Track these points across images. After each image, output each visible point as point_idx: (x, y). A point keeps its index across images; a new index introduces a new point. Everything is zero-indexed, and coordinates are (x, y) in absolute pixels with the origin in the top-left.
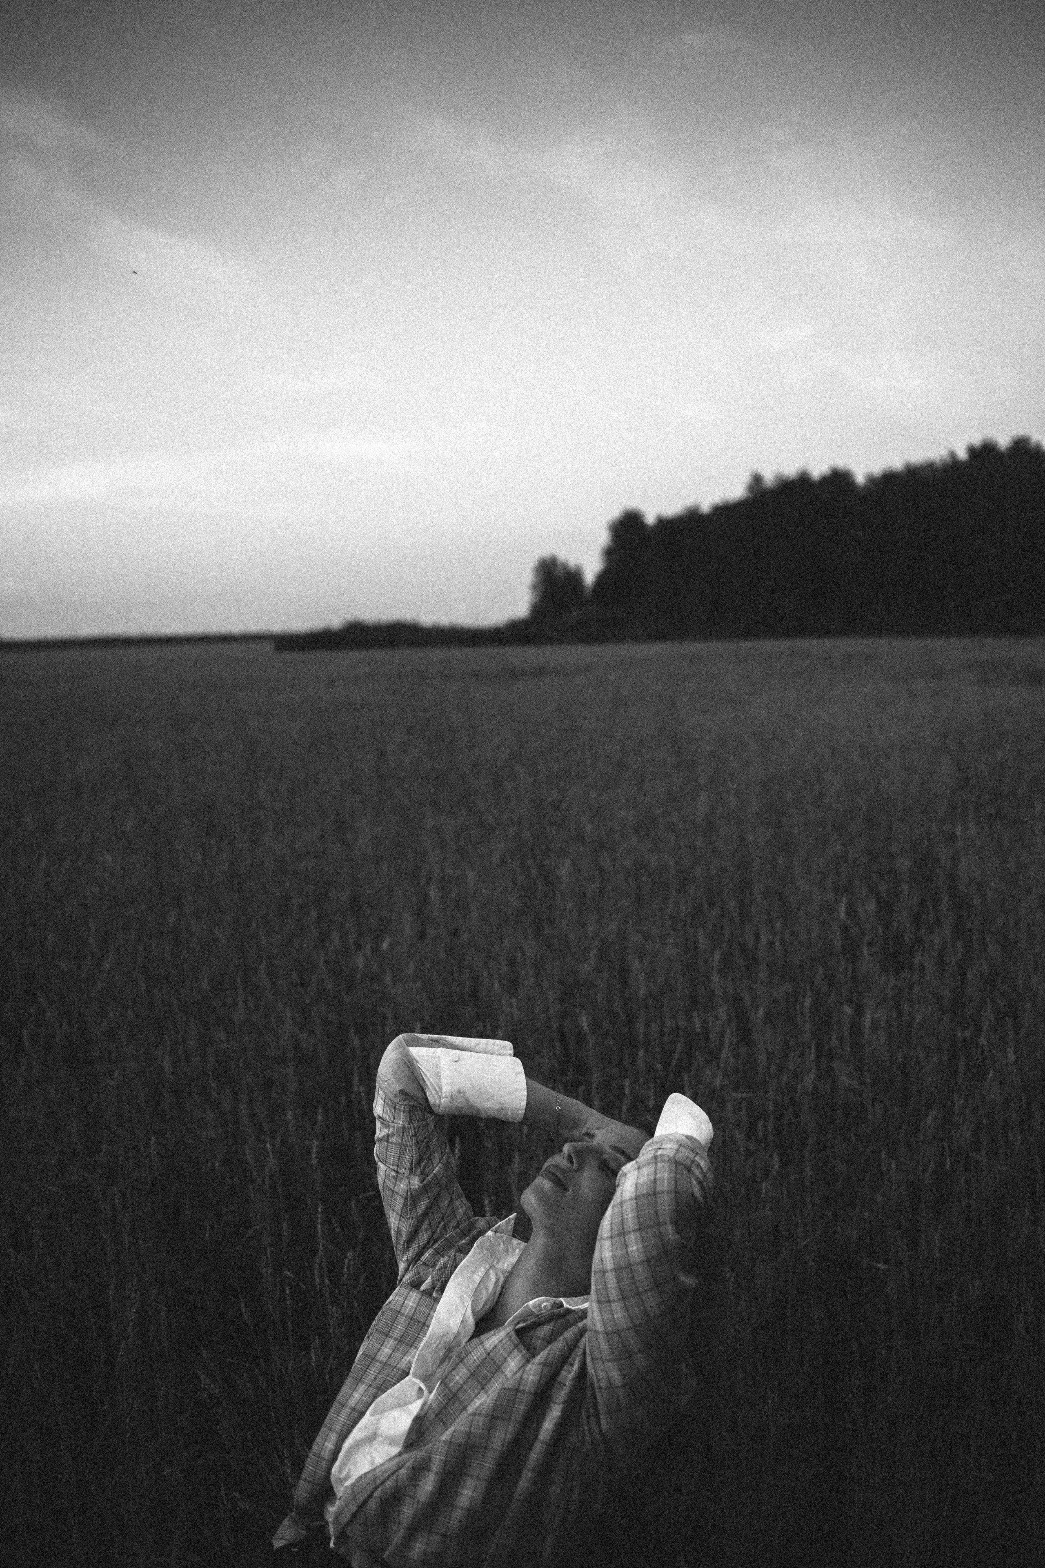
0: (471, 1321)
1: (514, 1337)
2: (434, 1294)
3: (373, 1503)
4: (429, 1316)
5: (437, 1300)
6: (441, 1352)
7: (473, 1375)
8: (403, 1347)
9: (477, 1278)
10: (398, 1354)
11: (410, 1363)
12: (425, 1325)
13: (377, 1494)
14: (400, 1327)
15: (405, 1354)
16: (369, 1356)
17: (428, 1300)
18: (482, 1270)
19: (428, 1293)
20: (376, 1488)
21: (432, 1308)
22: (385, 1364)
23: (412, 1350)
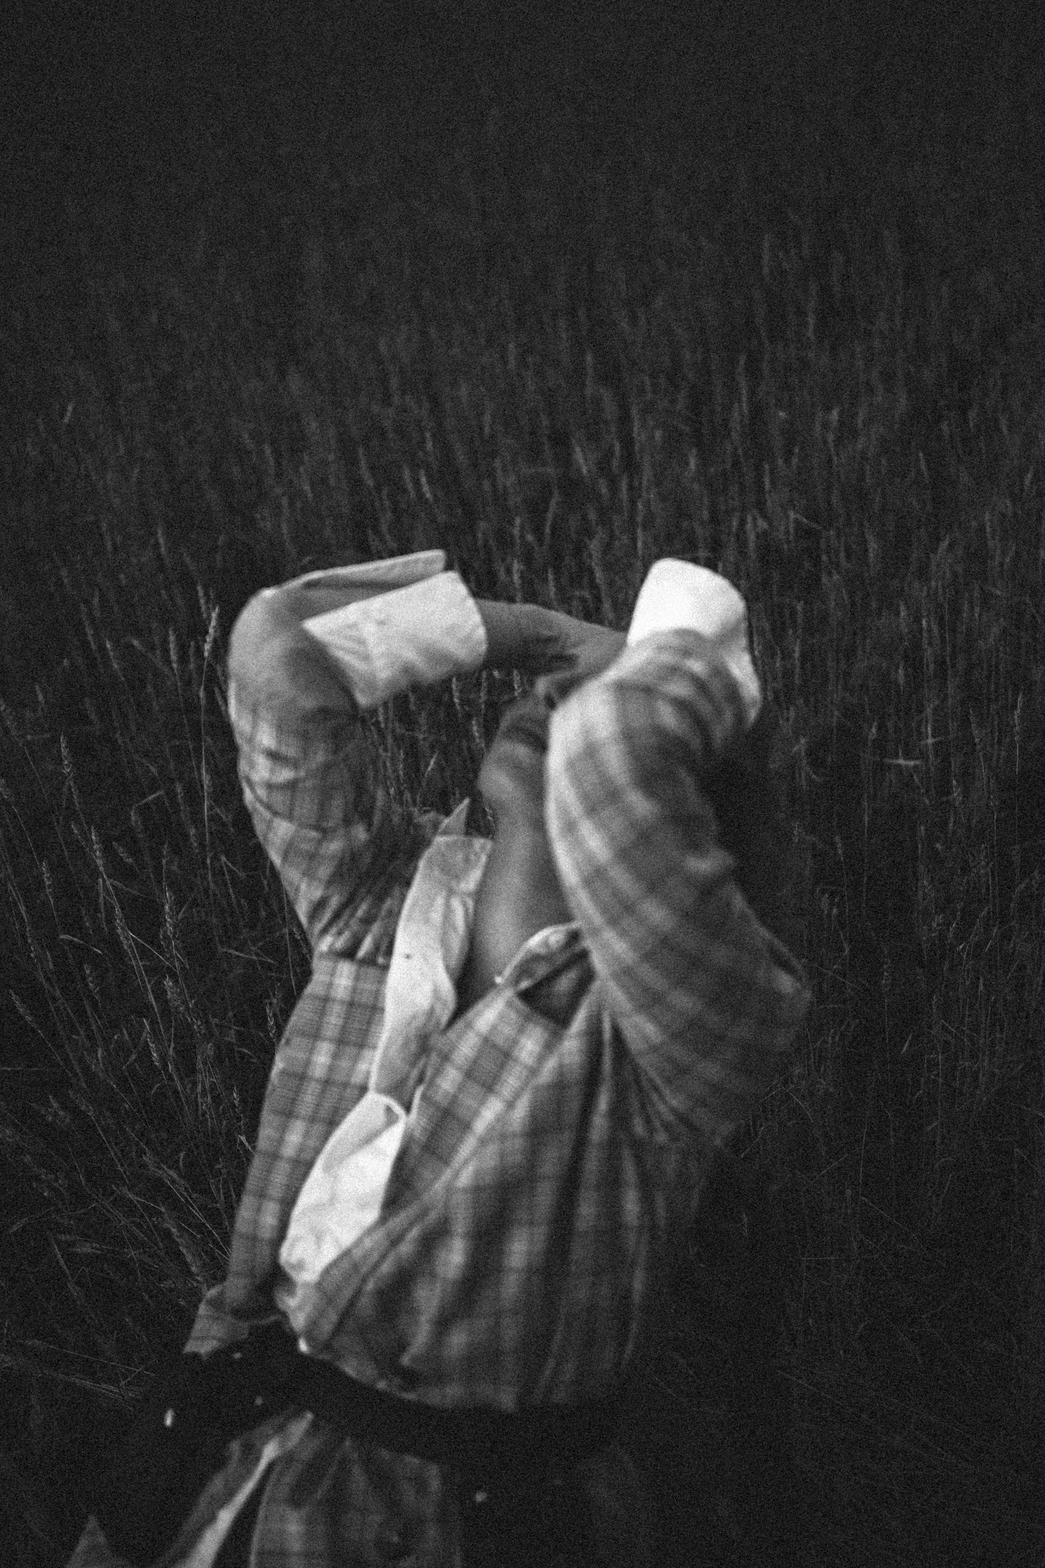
0: (447, 986)
1: (518, 1003)
2: (381, 960)
3: (365, 1302)
4: (378, 995)
5: (386, 968)
6: (413, 1047)
7: (469, 1074)
8: (350, 1050)
9: (436, 917)
10: (344, 1063)
11: (368, 1074)
12: (375, 1009)
13: (370, 1286)
14: (334, 1020)
15: (356, 1059)
16: (294, 1075)
17: (372, 972)
18: (440, 901)
19: (370, 961)
20: (364, 1280)
21: (381, 980)
22: (327, 1082)
23: (367, 1053)
